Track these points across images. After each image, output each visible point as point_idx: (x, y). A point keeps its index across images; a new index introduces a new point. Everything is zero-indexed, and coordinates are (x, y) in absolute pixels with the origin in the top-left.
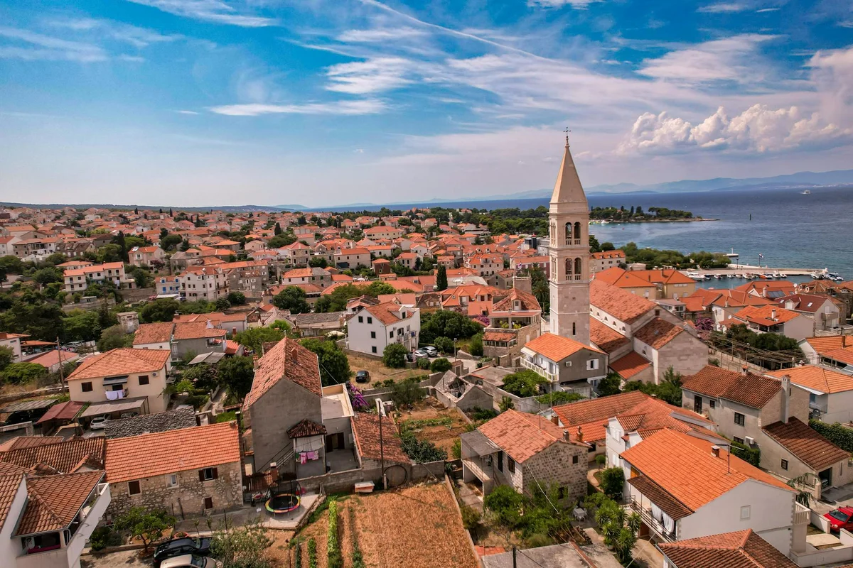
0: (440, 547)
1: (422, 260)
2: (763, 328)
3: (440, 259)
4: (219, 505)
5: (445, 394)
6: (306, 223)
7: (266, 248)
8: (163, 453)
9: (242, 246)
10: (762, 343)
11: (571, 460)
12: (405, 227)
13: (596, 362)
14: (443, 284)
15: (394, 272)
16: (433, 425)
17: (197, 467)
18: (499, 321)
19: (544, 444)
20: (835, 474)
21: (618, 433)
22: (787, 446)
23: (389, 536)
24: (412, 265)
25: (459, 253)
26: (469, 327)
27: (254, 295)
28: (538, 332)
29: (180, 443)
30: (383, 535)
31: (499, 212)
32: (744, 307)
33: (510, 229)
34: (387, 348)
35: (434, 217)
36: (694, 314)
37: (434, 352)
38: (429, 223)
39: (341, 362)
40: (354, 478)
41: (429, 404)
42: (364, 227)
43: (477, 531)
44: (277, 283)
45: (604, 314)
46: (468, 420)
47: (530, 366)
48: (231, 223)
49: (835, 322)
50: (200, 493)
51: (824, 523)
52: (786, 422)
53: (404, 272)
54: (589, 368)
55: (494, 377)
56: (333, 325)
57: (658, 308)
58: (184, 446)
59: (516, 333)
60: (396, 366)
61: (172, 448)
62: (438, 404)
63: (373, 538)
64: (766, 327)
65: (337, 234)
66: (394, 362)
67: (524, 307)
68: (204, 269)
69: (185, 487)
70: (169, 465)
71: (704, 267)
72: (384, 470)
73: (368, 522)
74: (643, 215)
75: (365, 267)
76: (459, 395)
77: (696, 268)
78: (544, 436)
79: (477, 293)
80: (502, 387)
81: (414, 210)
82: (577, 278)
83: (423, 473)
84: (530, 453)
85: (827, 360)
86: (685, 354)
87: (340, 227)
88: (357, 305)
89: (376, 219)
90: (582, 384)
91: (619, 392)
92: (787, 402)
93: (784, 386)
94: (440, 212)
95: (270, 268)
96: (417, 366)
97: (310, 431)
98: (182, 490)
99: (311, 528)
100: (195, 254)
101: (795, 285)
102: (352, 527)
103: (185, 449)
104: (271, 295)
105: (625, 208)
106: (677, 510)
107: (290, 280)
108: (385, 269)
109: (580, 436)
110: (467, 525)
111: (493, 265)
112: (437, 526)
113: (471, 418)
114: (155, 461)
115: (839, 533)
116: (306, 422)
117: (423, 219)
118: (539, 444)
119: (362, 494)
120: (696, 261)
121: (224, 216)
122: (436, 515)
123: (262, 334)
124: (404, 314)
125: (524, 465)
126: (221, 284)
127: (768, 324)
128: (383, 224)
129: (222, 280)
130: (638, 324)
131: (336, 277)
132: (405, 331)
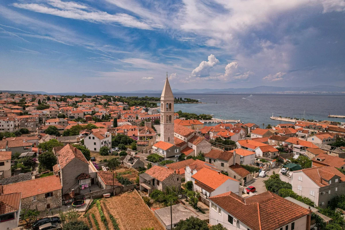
0: (138, 210)
1: (105, 116)
2: (225, 138)
3: (112, 115)
4: (52, 207)
5: (127, 163)
6: (51, 100)
7: (36, 110)
8: (29, 188)
9: (24, 109)
10: (226, 143)
11: (176, 180)
12: (95, 102)
13: (178, 150)
14: (116, 125)
15: (94, 120)
16: (125, 174)
17: (45, 192)
18: (141, 138)
19: (169, 175)
20: (247, 178)
21: (189, 171)
22: (235, 171)
23: (120, 209)
24: (101, 118)
25: (119, 113)
26: (130, 140)
27: (32, 129)
28: (155, 141)
29: (36, 184)
30: (118, 209)
31: (130, 98)
32: (219, 132)
33: (136, 104)
34: (101, 148)
35: (105, 99)
36: (204, 134)
37: (118, 149)
38: (104, 101)
39: (88, 153)
40: (103, 192)
41: (121, 167)
42: (77, 102)
43: (150, 205)
44: (43, 124)
45: (177, 135)
46: (137, 171)
47: (155, 152)
48: (13, 98)
49: (244, 136)
50: (45, 203)
51: (245, 191)
52: (235, 165)
53: (98, 120)
54: (175, 152)
55: (143, 157)
56: (74, 141)
57: (195, 132)
58: (38, 185)
59: (148, 141)
60: (105, 155)
61: (33, 186)
62: (125, 167)
63: (115, 211)
64: (226, 138)
65: (66, 105)
66: (104, 153)
67: (150, 133)
68: (8, 118)
69: (39, 201)
70: (33, 193)
71: (204, 119)
72: (114, 189)
73: (111, 206)
74: (182, 101)
75: (81, 118)
76: (132, 163)
77: (201, 119)
78: (168, 173)
79: (130, 128)
80: (147, 160)
81: (96, 96)
82: (170, 122)
83: (127, 189)
84: (164, 178)
85: (243, 147)
86: (204, 146)
87: (66, 102)
88: (84, 132)
89: (81, 99)
90: (173, 158)
91: (185, 159)
92: (235, 159)
93: (234, 154)
94: (107, 97)
95: (40, 118)
96: (113, 155)
97: (85, 177)
98: (37, 202)
99: (90, 210)
100: (2, 112)
101: (233, 125)
102: (106, 208)
103: (39, 186)
104: (41, 129)
105: (176, 98)
106: (210, 190)
107: (49, 123)
108: (90, 119)
109: (179, 172)
110: (146, 203)
111: (133, 118)
112: (136, 205)
113: (138, 170)
114: (26, 192)
115: (249, 193)
116: (83, 174)
117: (101, 100)
118: (167, 175)
119: (106, 198)
120: (201, 117)
121: (9, 95)
122: (135, 202)
123: (51, 144)
124: (107, 135)
125: (163, 182)
126: (17, 125)
127: (227, 137)
128: (85, 101)
129: (17, 123)
130: (189, 137)
131: (70, 122)
132: (107, 142)
